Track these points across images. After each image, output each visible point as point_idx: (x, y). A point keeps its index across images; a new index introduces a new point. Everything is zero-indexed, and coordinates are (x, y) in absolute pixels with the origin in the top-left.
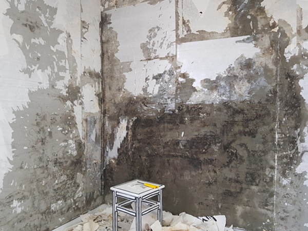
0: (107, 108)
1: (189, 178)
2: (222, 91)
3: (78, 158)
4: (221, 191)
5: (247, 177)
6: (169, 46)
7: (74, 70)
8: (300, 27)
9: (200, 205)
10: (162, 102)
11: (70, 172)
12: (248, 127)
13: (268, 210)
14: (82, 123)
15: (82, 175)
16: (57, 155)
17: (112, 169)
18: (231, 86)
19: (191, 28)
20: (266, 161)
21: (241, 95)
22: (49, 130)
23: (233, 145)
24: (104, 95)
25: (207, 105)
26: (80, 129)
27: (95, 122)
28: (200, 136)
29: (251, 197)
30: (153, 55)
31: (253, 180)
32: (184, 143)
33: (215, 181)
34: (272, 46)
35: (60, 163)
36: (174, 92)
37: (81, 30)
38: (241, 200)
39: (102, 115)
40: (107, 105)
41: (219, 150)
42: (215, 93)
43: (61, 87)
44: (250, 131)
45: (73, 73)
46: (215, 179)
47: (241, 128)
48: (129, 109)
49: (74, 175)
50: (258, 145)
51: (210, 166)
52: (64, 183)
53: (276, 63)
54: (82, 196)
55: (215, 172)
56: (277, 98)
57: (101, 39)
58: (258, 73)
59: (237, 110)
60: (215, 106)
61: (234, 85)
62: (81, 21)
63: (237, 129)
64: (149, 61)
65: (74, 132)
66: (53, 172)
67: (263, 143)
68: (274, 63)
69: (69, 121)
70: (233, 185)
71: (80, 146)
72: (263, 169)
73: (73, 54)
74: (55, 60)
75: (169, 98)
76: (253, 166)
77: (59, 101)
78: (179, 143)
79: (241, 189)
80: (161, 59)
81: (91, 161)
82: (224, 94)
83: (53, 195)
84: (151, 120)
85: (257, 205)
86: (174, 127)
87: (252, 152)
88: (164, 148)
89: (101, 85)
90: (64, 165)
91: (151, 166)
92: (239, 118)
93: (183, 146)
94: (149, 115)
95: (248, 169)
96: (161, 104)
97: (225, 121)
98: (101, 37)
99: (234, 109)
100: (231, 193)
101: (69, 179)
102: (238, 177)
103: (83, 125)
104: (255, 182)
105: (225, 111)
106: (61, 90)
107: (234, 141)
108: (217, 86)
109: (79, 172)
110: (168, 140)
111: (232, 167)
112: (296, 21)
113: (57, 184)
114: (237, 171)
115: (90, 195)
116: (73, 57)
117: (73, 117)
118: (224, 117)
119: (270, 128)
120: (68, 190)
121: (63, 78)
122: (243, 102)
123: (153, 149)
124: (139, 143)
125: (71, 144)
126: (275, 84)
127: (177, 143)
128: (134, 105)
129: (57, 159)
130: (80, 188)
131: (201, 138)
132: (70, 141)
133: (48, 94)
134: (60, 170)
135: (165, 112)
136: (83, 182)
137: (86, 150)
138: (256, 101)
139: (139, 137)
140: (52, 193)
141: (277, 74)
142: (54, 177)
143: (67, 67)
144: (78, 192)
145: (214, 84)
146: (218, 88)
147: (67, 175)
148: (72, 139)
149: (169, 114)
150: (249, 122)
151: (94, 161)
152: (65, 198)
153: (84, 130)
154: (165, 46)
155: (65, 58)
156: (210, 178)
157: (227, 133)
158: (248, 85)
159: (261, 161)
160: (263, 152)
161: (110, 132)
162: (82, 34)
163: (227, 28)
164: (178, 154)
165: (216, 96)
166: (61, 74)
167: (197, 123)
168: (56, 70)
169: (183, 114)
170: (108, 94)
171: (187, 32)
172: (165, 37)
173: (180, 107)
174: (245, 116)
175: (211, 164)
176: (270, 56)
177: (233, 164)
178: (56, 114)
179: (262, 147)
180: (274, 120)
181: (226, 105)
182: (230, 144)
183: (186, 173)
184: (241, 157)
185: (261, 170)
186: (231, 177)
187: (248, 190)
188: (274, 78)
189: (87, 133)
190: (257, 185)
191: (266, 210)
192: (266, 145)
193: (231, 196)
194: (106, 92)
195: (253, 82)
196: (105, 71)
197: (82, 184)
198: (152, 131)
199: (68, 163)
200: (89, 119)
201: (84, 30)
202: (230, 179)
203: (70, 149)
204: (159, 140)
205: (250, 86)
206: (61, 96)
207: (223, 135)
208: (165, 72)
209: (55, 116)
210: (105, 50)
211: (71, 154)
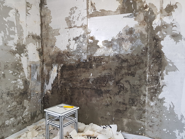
0: (45, 58)
1: (95, 102)
2: (115, 48)
3: (25, 90)
4: (114, 110)
5: (129, 101)
6: (83, 19)
7: (21, 34)
8: (162, 8)
9: (102, 118)
10: (79, 55)
11: (19, 100)
12: (130, 70)
13: (142, 121)
14: (27, 68)
15: (28, 101)
16: (9, 89)
17: (48, 97)
18: (121, 45)
19: (96, 8)
20: (141, 91)
21: (126, 51)
22: (3, 73)
23: (121, 81)
24: (43, 50)
25: (106, 57)
26: (26, 72)
27: (37, 68)
28: (102, 76)
29: (132, 113)
30: (73, 25)
31: (134, 103)
32: (92, 80)
33: (111, 104)
34: (145, 20)
35: (11, 94)
36: (86, 48)
37: (26, 8)
38: (126, 115)
39: (42, 63)
40: (45, 56)
41: (113, 84)
42: (111, 49)
43: (12, 45)
44: (132, 73)
45: (20, 36)
46: (111, 102)
47: (126, 71)
48: (59, 59)
49: (22, 102)
50: (136, 81)
51: (108, 94)
52: (15, 107)
53: (147, 30)
54: (28, 114)
55: (111, 98)
56: (148, 52)
57: (41, 14)
58: (136, 37)
59: (124, 60)
60: (111, 57)
61: (122, 44)
62: (26, 2)
63: (124, 71)
64: (70, 29)
65: (21, 74)
66: (7, 100)
67: (139, 80)
68: (146, 30)
69: (18, 67)
70: (121, 106)
71: (26, 83)
72: (139, 96)
73: (20, 23)
74: (7, 27)
75: (83, 52)
76: (133, 94)
77: (10, 54)
78: (89, 80)
79: (126, 108)
80: (78, 27)
81: (34, 92)
82: (116, 50)
83: (7, 115)
84: (72, 66)
85: (135, 118)
86: (86, 70)
87: (133, 86)
88: (80, 83)
89: (40, 44)
90: (15, 95)
91: (72, 95)
92: (125, 65)
93: (92, 82)
94: (71, 63)
95: (130, 96)
96: (78, 56)
97: (117, 67)
98: (40, 13)
99: (122, 59)
100: (120, 111)
101: (18, 104)
102: (124, 101)
103: (28, 70)
104: (134, 104)
105: (117, 60)
106: (12, 47)
107: (122, 79)
108: (112, 45)
109: (26, 99)
110: (83, 78)
111: (121, 95)
112: (159, 4)
113: (10, 108)
114: (124, 97)
115: (34, 113)
116: (20, 25)
117: (21, 65)
118: (116, 64)
119: (143, 71)
120: (18, 111)
121: (13, 39)
122: (128, 55)
123: (73, 84)
124: (65, 80)
125: (19, 82)
126: (146, 44)
127: (88, 80)
128: (61, 56)
129: (9, 92)
130: (27, 109)
131: (103, 77)
132: (19, 80)
133: (2, 49)
134: (12, 99)
135: (81, 61)
136: (29, 106)
137: (30, 85)
138: (135, 54)
139: (65, 77)
140: (6, 114)
141: (148, 38)
142: (8, 103)
143: (16, 31)
144: (25, 112)
145: (110, 44)
146: (113, 46)
147: (17, 102)
148: (20, 79)
149: (83, 62)
150: (131, 67)
151: (36, 92)
152: (15, 117)
153: (29, 73)
154: (80, 19)
155: (14, 26)
156: (108, 102)
157: (118, 74)
158: (130, 44)
159: (138, 91)
160: (139, 85)
161: (47, 74)
162: (27, 11)
163: (118, 8)
164: (88, 87)
165: (111, 51)
166: (12, 36)
167: (100, 68)
168: (8, 34)
169: (91, 62)
170: (45, 50)
171: (94, 10)
172: (80, 14)
173: (90, 58)
174: (129, 64)
175: (108, 93)
176: (144, 26)
177: (121, 93)
178: (8, 63)
179: (138, 83)
180: (146, 66)
181: (117, 57)
182: (119, 81)
183: (94, 99)
184: (126, 89)
185: (138, 97)
186: (120, 101)
187: (130, 109)
188: (146, 40)
189: (31, 75)
190: (136, 106)
191: (141, 121)
192: (141, 82)
193: (120, 112)
194: (44, 48)
195: (133, 42)
196: (43, 35)
197: (28, 107)
198: (73, 73)
199: (18, 94)
200: (32, 66)
201: (28, 8)
202: (120, 102)
203: (19, 85)
204: (77, 78)
205: (132, 45)
206: (12, 51)
207: (116, 75)
208: (81, 35)
209: (7, 64)
210: (43, 21)
211: (19, 88)
